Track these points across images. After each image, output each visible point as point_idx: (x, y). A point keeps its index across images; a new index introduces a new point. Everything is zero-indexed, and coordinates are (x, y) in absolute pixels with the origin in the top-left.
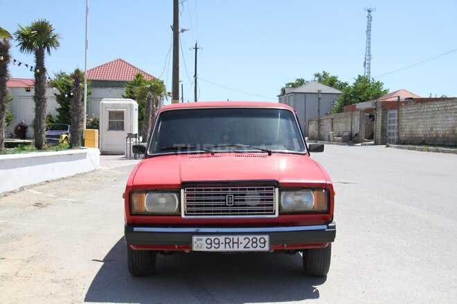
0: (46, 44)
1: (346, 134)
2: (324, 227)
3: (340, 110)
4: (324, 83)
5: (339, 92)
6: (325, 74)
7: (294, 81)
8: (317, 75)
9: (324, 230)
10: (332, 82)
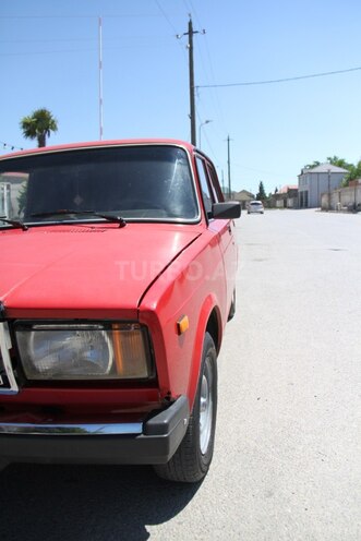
0: (47, 129)
1: (351, 204)
2: (136, 428)
3: (347, 185)
4: (335, 164)
5: (345, 171)
6: (335, 158)
7: (312, 164)
8: (329, 159)
9: (133, 436)
10: (341, 164)
